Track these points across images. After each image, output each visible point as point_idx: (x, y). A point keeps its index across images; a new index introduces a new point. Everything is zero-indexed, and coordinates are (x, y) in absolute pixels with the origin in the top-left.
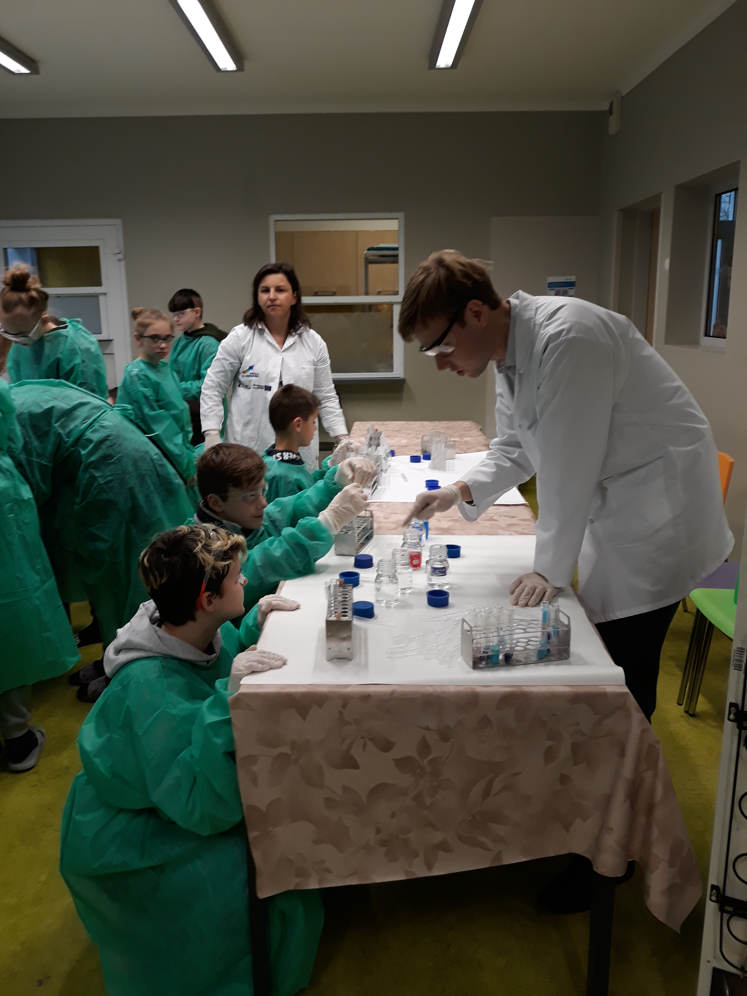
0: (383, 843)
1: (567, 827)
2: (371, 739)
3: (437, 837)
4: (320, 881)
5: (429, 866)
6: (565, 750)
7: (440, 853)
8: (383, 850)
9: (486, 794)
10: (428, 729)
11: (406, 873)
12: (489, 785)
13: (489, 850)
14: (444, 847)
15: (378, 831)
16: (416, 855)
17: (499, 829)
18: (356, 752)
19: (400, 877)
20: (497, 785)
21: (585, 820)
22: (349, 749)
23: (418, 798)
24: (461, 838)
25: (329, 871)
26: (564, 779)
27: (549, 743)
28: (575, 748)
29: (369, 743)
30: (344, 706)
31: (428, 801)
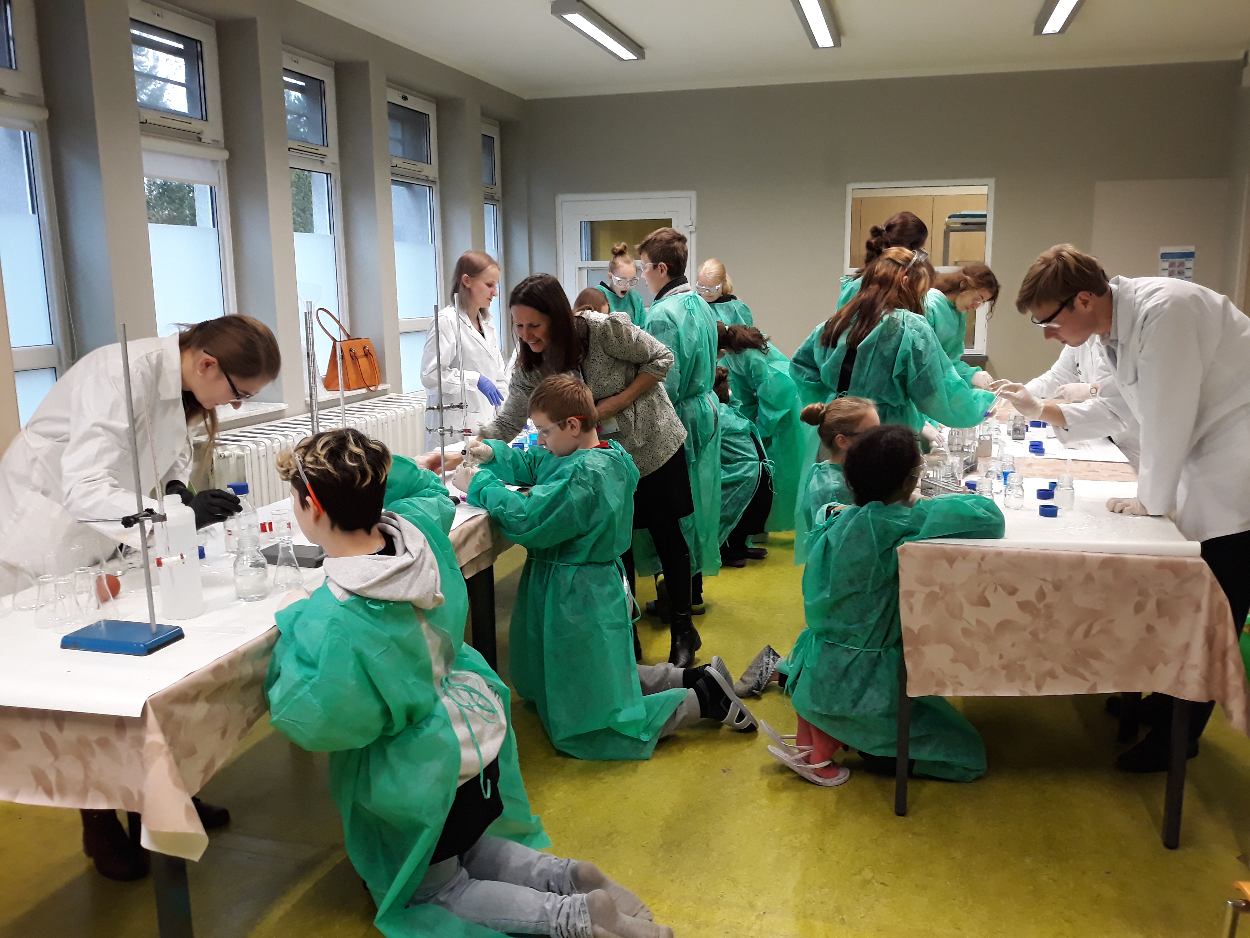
0: (1004, 667)
1: (1152, 669)
2: (1001, 585)
3: (1047, 666)
4: (954, 691)
5: (1039, 688)
6: (1151, 605)
7: (1049, 680)
8: (1004, 672)
9: (1087, 634)
10: (1045, 580)
11: (1020, 691)
12: (1090, 627)
13: (1087, 680)
14: (1052, 675)
15: (1001, 657)
16: (1029, 678)
17: (1096, 664)
18: (989, 595)
19: (1017, 694)
20: (1096, 629)
21: (1166, 664)
22: (983, 592)
23: (1034, 634)
24: (1065, 669)
25: (962, 685)
26: (1150, 629)
27: (1138, 598)
28: (1159, 604)
29: (999, 588)
30: (983, 559)
31: (1041, 636)
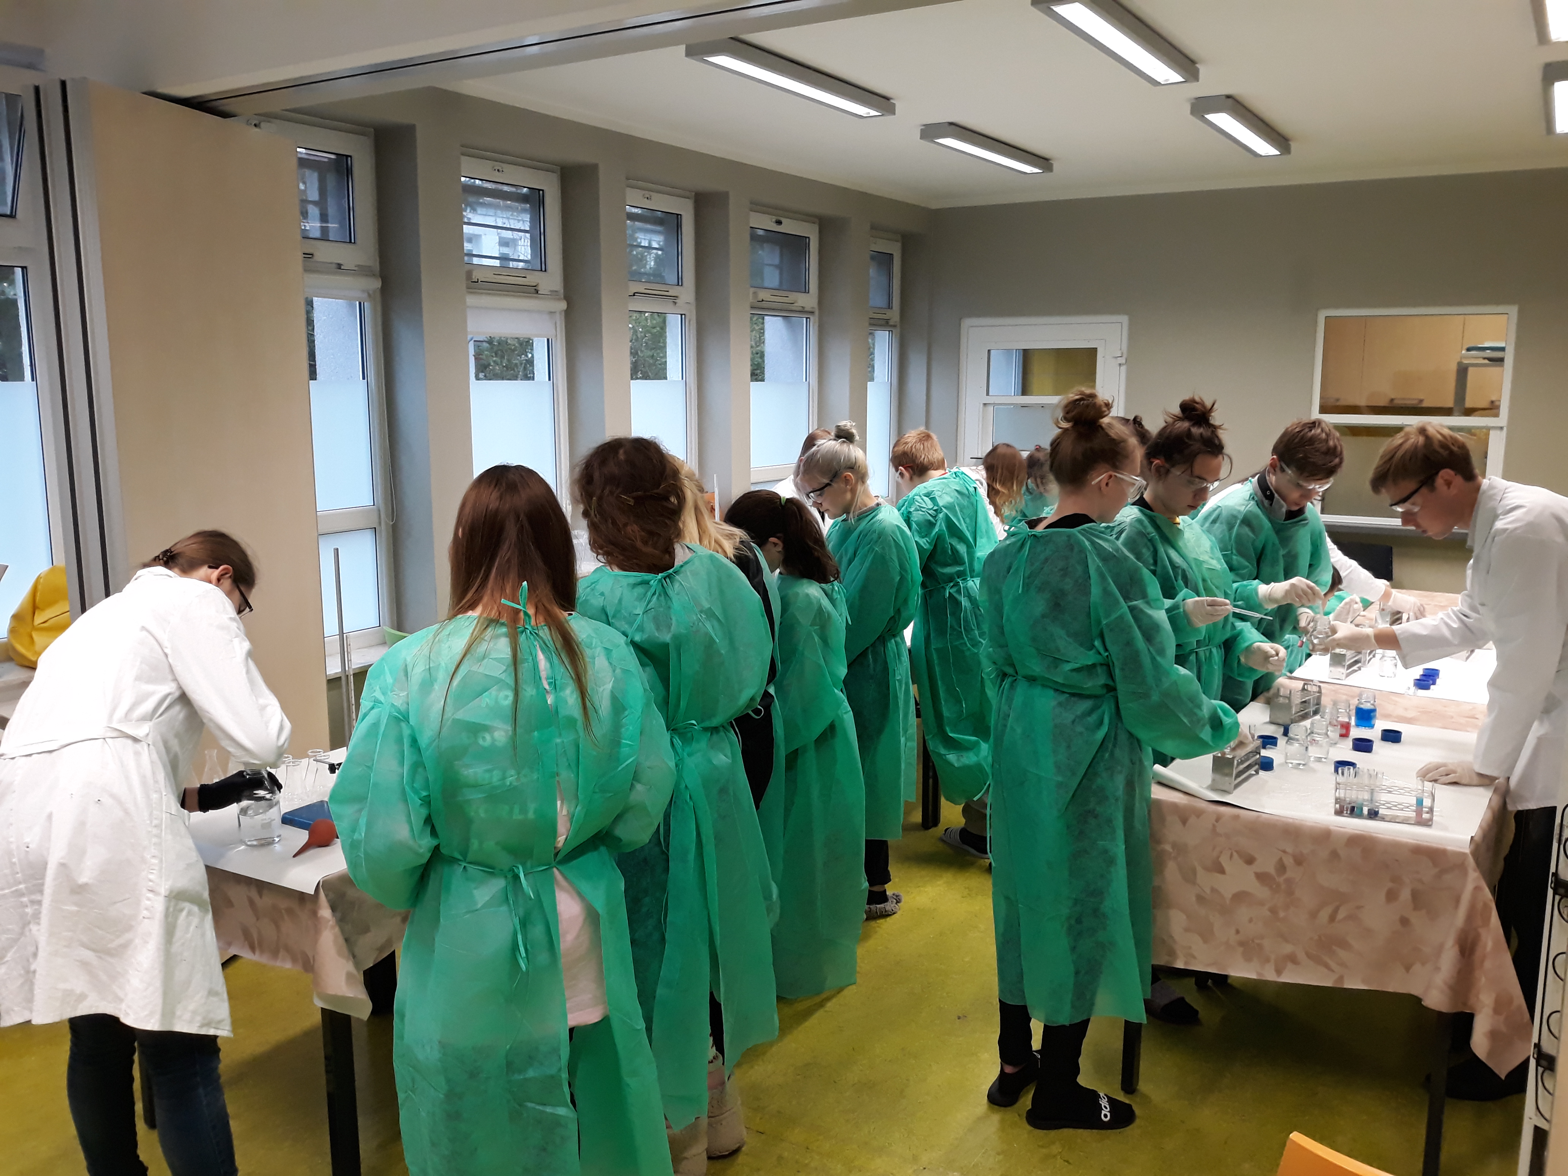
0: (1242, 944)
1: (1408, 968)
2: (1237, 852)
3: (1288, 949)
4: (1186, 963)
5: (1279, 972)
6: (1405, 895)
7: (1290, 965)
8: (1241, 949)
9: (1332, 918)
10: (1284, 852)
11: (1258, 974)
12: (1336, 911)
13: (1333, 971)
14: (1292, 959)
15: (1238, 932)
16: (1268, 960)
17: (1342, 953)
18: (1224, 861)
19: (1253, 976)
20: (1341, 914)
21: (1423, 964)
22: (1218, 857)
23: (1273, 911)
24: (1309, 955)
25: (1194, 957)
26: (1404, 921)
27: (1390, 885)
28: (1416, 896)
29: (1235, 854)
30: (1217, 820)
31: (1282, 914)
